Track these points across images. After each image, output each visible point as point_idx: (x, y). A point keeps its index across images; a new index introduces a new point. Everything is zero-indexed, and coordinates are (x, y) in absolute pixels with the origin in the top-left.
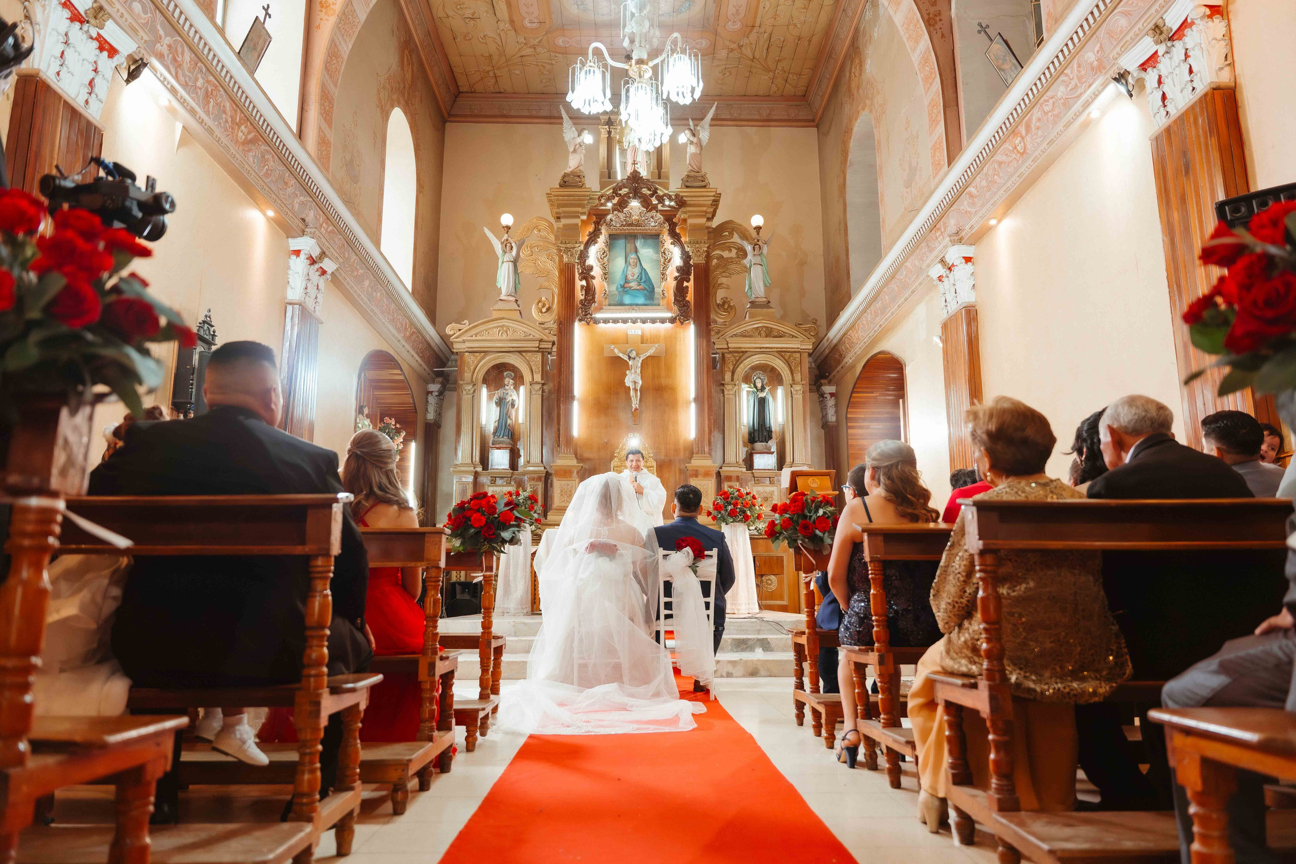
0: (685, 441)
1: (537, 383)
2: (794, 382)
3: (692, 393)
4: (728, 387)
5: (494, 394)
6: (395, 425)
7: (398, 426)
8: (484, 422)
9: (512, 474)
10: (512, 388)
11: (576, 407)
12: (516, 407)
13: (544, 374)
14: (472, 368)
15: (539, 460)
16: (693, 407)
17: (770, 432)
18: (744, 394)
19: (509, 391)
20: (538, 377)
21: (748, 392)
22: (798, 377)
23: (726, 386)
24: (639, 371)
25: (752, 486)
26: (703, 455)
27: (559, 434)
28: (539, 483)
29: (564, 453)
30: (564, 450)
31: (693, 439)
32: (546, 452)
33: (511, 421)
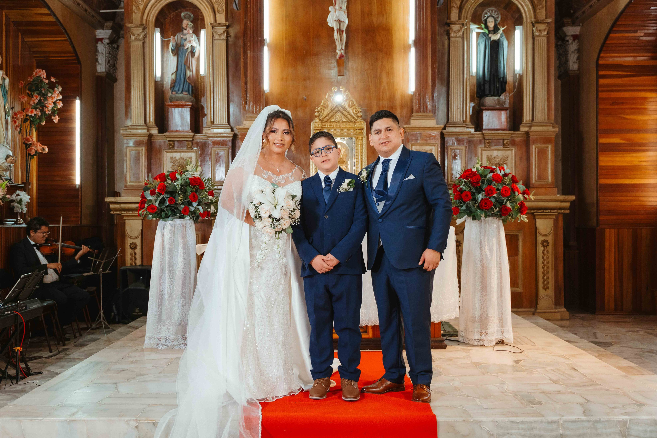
0: (402, 96)
1: (220, 25)
2: (536, 22)
3: (412, 37)
4: (455, 27)
5: (169, 41)
6: (48, 77)
7: (53, 80)
8: (158, 74)
9: (194, 136)
10: (191, 32)
11: (266, 52)
12: (196, 55)
13: (229, 14)
14: (141, 7)
15: (225, 121)
16: (412, 52)
17: (503, 82)
18: (474, 36)
19: (188, 36)
20: (221, 18)
21: (478, 34)
22: (542, 14)
23: (452, 26)
24: (344, 6)
25: (482, 150)
26: (425, 114)
27: (247, 88)
28: (224, 148)
29: (253, 112)
30: (253, 109)
31: (412, 94)
32: (234, 111)
33: (191, 73)
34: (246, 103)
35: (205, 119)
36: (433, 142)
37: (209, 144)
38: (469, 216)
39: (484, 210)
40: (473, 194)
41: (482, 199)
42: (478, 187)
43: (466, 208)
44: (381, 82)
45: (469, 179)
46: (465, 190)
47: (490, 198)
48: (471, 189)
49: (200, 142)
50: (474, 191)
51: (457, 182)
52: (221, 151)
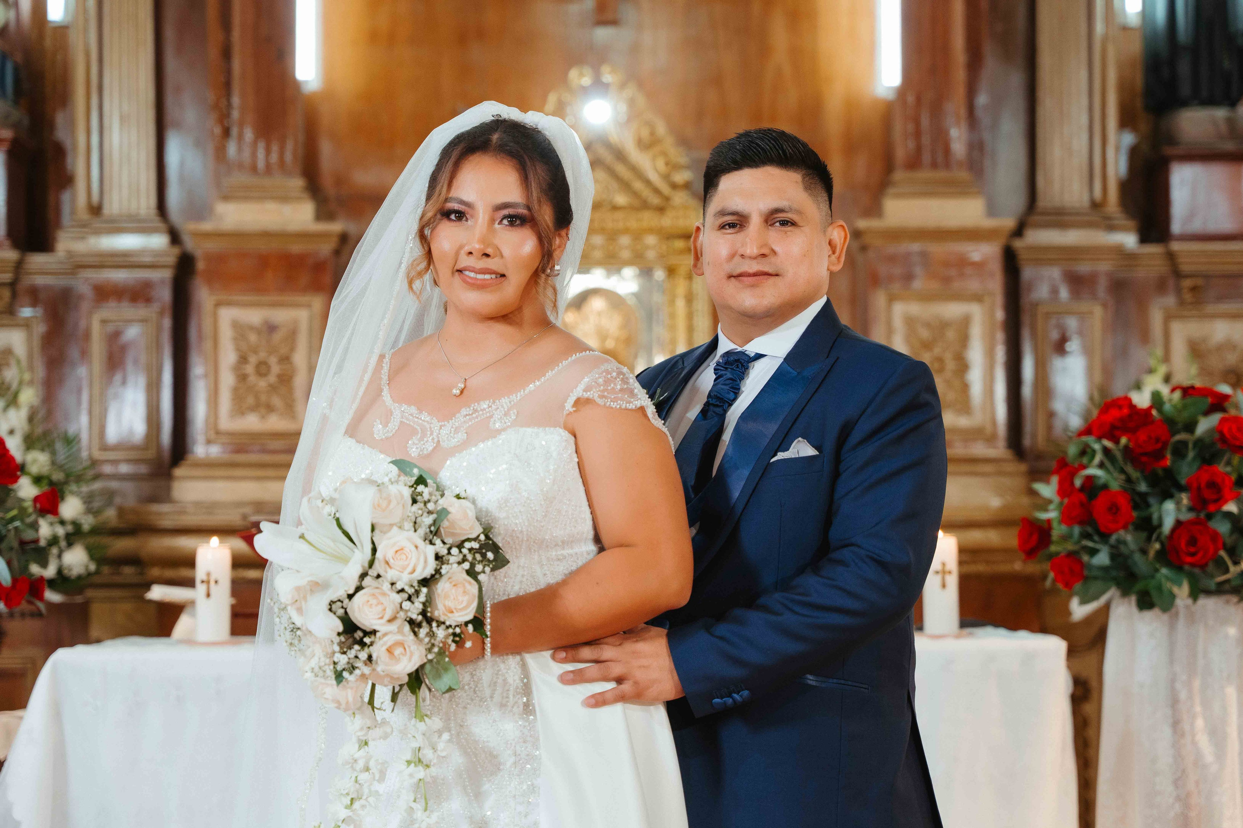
0: (851, 104)
9: (21, 261)
25: (1168, 318)
26: (941, 174)
27: (228, 72)
28: (142, 311)
29: (254, 169)
30: (254, 154)
31: (890, 96)
32: (182, 164)
33: (12, 14)
34: (226, 133)
35: (66, 197)
36: (973, 285)
37: (81, 297)
38: (1125, 593)
39: (1187, 567)
40: (1140, 502)
41: (1178, 524)
42: (1160, 472)
43: (1113, 557)
44: (765, 50)
45: (1124, 440)
46: (1105, 487)
47: (1209, 517)
48: (1129, 480)
49: (47, 288)
50: (1143, 487)
51: (1072, 450)
52: (129, 322)
